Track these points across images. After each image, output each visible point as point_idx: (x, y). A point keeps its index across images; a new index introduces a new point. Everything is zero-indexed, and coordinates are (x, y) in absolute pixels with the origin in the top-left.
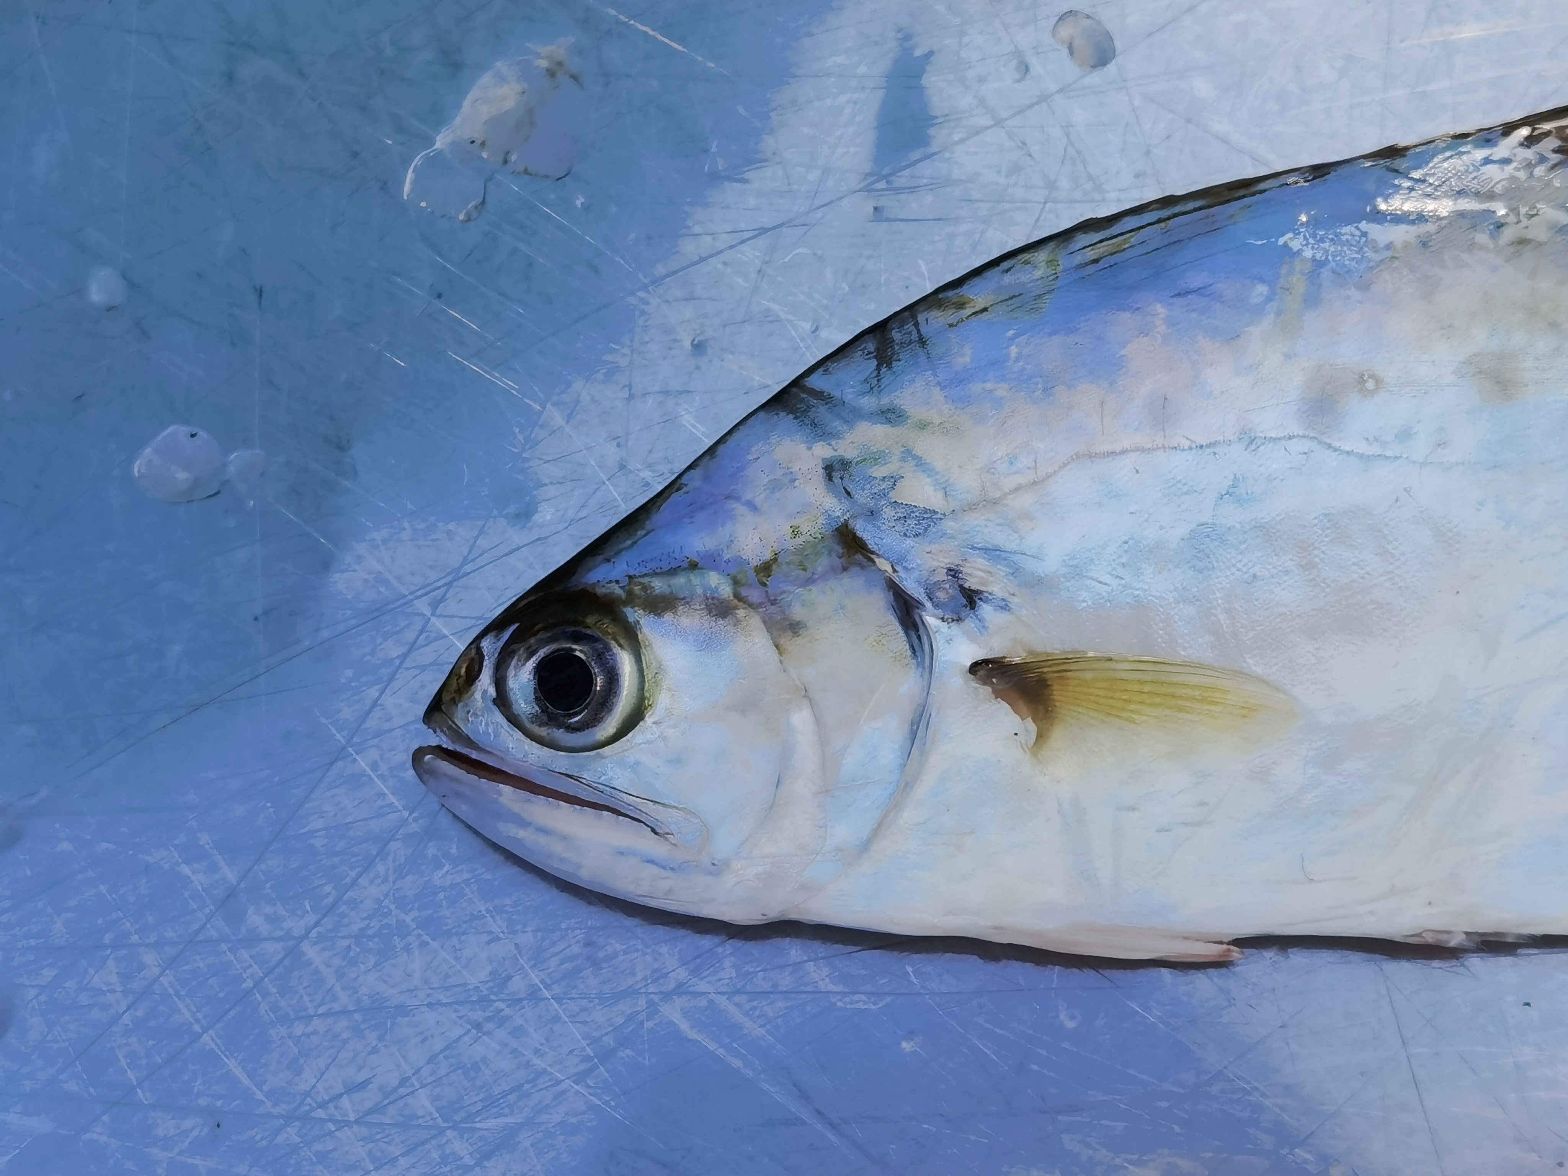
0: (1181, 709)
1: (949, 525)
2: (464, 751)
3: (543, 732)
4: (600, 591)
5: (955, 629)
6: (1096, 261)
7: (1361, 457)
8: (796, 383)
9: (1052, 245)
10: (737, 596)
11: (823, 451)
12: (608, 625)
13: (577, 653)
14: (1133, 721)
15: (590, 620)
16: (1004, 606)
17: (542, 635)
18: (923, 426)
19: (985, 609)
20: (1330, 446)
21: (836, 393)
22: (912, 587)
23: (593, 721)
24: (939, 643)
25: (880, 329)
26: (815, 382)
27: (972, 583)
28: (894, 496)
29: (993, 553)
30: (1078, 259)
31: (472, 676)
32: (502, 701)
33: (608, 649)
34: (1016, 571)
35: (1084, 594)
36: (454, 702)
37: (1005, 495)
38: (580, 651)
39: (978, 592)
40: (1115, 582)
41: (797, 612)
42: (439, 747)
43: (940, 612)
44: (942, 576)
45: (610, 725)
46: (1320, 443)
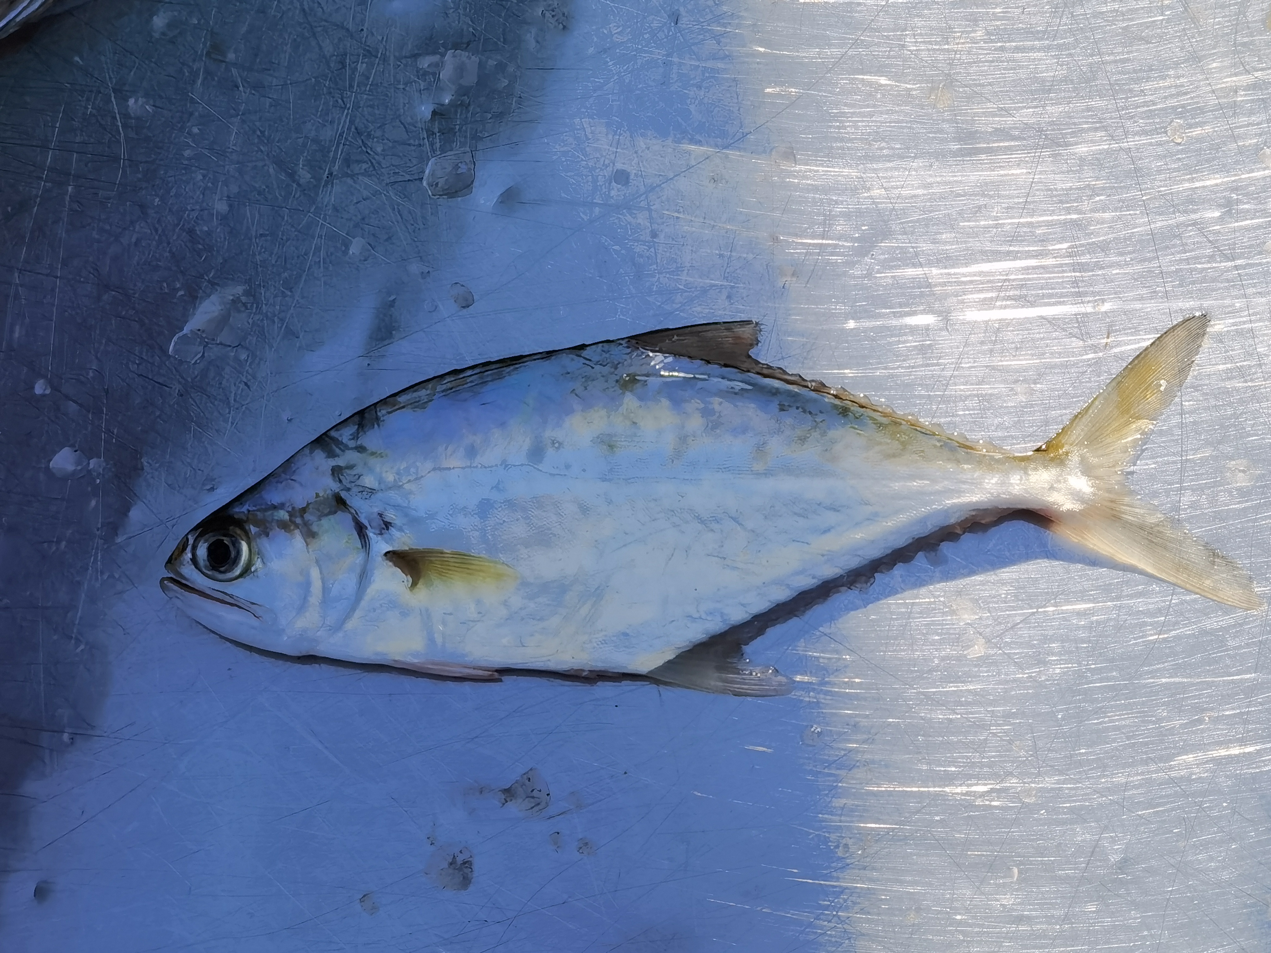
0: (470, 574)
1: (380, 495)
2: (179, 579)
3: (209, 573)
4: (236, 516)
5: (379, 538)
6: (451, 389)
7: (551, 474)
8: (325, 434)
9: (435, 381)
10: (290, 520)
11: (333, 462)
12: (239, 531)
13: (225, 542)
14: (451, 578)
15: (231, 528)
16: (400, 529)
17: (211, 534)
18: (373, 454)
19: (393, 530)
20: (538, 470)
21: (340, 439)
22: (364, 520)
23: (230, 570)
24: (373, 542)
25: (361, 413)
26: (333, 434)
27: (387, 519)
28: (359, 482)
29: (396, 507)
30: (444, 387)
31: (184, 549)
32: (194, 560)
33: (236, 539)
34: (406, 515)
35: (434, 526)
36: (176, 559)
37: (404, 484)
38: (226, 541)
39: (390, 523)
40: (446, 521)
41: (315, 528)
42: (171, 578)
43: (373, 530)
44: (376, 515)
45: (237, 571)
46: (535, 468)
